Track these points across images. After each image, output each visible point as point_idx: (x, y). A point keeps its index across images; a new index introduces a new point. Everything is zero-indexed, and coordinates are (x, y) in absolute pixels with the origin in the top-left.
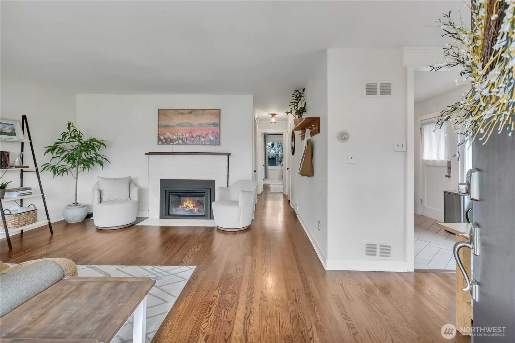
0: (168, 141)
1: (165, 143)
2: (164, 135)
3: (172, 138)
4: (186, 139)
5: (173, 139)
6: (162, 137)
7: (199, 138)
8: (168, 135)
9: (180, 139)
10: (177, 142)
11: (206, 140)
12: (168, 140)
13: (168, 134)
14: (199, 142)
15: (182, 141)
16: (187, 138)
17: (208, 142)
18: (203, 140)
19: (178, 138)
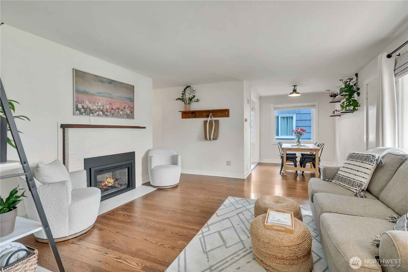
0: (89, 112)
1: (84, 114)
2: (82, 104)
3: (92, 108)
4: (106, 111)
5: (93, 110)
6: (80, 106)
7: (118, 111)
8: (87, 104)
9: (101, 110)
10: (97, 113)
11: (124, 113)
12: (88, 110)
13: (87, 102)
14: (118, 115)
15: (103, 113)
16: (107, 109)
17: (125, 115)
18: (121, 113)
19: (98, 108)
